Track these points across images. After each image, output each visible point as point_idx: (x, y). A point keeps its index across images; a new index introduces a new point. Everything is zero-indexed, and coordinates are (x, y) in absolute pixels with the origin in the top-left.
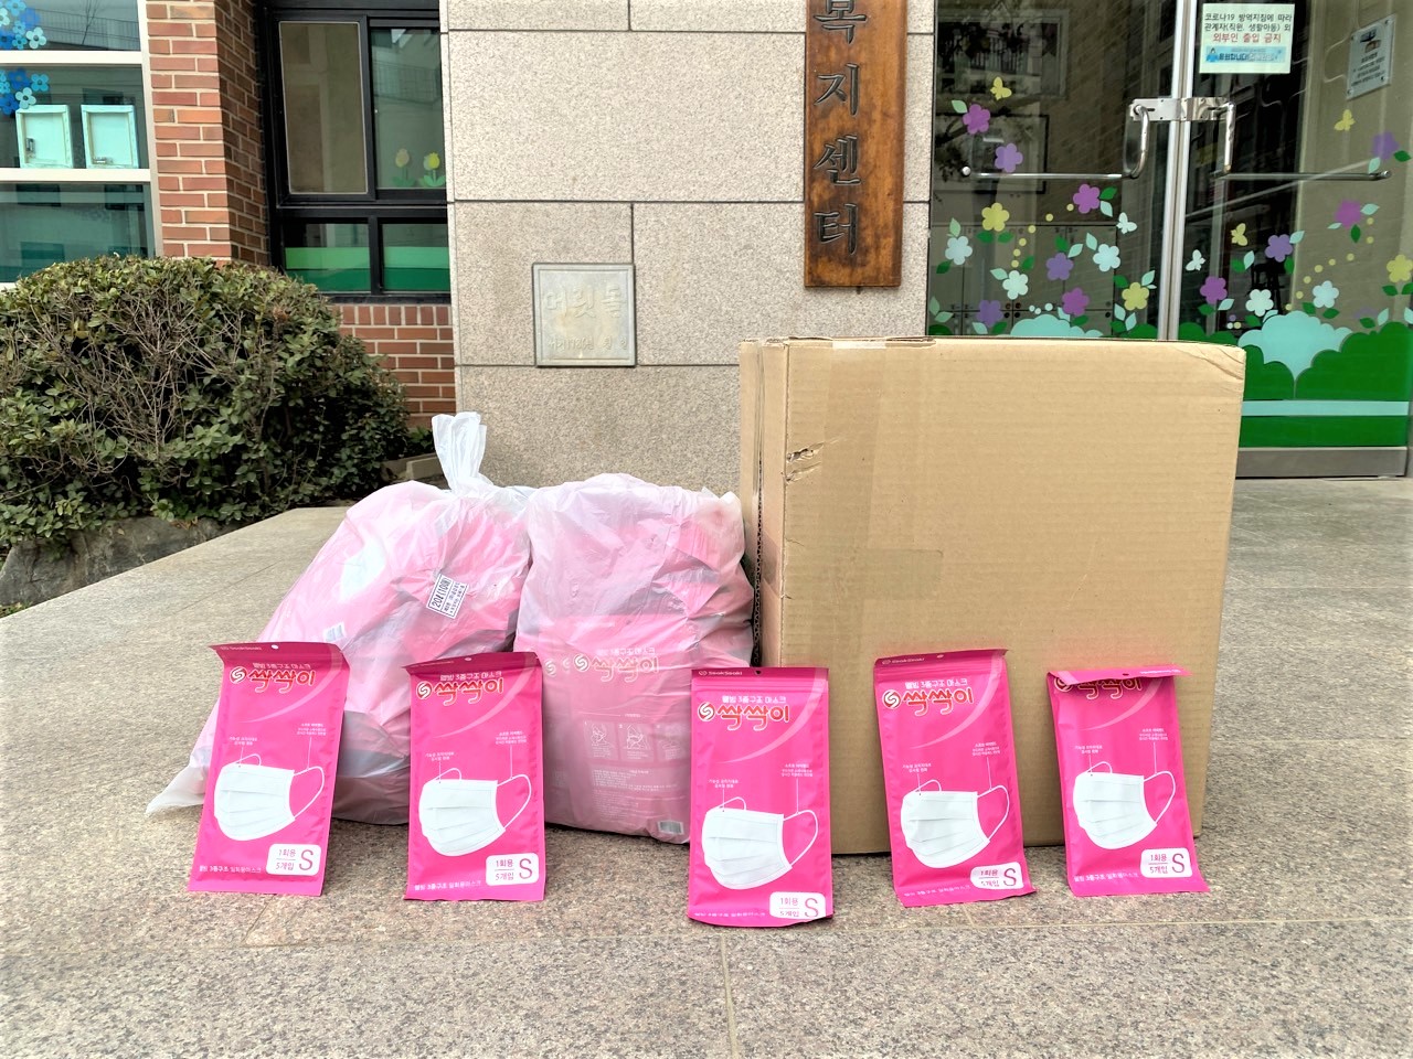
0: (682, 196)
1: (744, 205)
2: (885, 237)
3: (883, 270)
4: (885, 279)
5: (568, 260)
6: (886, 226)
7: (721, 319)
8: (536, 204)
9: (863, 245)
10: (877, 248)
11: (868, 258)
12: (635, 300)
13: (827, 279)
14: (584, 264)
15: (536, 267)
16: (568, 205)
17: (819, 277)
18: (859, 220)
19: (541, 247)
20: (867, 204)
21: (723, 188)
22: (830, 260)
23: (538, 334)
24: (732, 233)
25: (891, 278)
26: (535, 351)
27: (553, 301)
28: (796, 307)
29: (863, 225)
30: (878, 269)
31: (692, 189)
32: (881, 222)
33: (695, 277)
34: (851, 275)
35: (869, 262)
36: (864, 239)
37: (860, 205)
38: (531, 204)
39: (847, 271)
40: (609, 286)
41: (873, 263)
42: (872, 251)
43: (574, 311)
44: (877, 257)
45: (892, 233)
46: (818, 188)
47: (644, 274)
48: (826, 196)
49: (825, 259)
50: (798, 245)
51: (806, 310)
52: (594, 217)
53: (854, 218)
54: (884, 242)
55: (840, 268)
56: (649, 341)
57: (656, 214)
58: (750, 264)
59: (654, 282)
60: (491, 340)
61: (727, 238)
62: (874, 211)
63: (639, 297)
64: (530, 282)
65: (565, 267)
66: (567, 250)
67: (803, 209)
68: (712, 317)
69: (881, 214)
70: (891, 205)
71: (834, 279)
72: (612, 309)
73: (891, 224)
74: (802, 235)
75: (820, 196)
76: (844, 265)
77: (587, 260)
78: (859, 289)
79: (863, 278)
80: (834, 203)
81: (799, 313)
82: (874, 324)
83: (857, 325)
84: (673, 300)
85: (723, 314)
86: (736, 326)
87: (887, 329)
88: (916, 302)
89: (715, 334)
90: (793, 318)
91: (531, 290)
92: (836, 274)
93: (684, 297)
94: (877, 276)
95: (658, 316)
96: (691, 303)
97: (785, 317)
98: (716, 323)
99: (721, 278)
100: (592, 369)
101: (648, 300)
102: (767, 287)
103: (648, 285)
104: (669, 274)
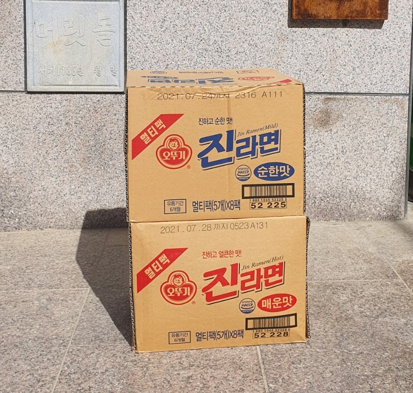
3: (370, 4)
4: (372, 13)
7: (210, 48)
12: (125, 30)
13: (315, 12)
17: (306, 10)
23: (28, 60)
25: (378, 12)
26: (26, 77)
27: (45, 30)
28: (283, 38)
30: (365, 4)
33: (185, 9)
39: (334, 5)
43: (65, 39)
51: (292, 41)
59: (144, 13)
63: (129, 26)
64: (22, 11)
68: (200, 46)
71: (320, 13)
72: (103, 38)
78: (345, 23)
79: (350, 12)
81: (286, 44)
82: (361, 55)
83: (343, 56)
84: (163, 30)
85: (211, 44)
86: (224, 55)
87: (373, 60)
88: (401, 35)
89: (203, 62)
90: (280, 48)
91: (22, 19)
92: (323, 7)
93: (174, 27)
94: (364, 10)
95: (148, 44)
96: (179, 33)
97: (273, 47)
98: (205, 52)
99: (210, 9)
100: (82, 95)
101: (138, 30)
102: (255, 18)
103: (139, 15)
104: (159, 6)
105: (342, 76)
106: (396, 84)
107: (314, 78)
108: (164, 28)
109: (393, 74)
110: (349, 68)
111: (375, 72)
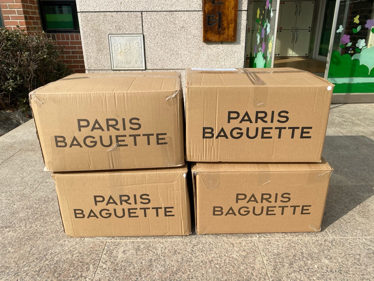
0: (159, 9)
1: (181, 12)
2: (231, 24)
3: (230, 36)
4: (231, 39)
5: (120, 33)
6: (231, 20)
7: (174, 53)
8: (108, 13)
9: (223, 27)
10: (228, 28)
11: (225, 32)
12: (144, 47)
13: (211, 39)
14: (126, 34)
15: (110, 36)
16: (119, 13)
17: (208, 38)
18: (222, 18)
19: (111, 28)
20: (225, 12)
21: (174, 6)
22: (211, 32)
23: (112, 59)
24: (177, 22)
25: (233, 38)
26: (111, 65)
27: (116, 48)
28: (200, 49)
29: (223, 19)
30: (228, 36)
31: (163, 6)
32: (230, 19)
33: (165, 38)
34: (219, 38)
35: (225, 33)
36: (223, 25)
37: (223, 12)
38: (106, 13)
39: (217, 36)
40: (135, 42)
41: (226, 33)
42: (226, 29)
43: (123, 51)
44: (228, 31)
45: (234, 22)
46: (207, 6)
47: (147, 37)
48: (210, 9)
49: (210, 32)
50: (201, 26)
51: (203, 50)
52: (129, 17)
53: (220, 17)
54: (230, 25)
55: (215, 35)
56: (150, 61)
57: (150, 16)
58: (184, 33)
59: (151, 40)
60: (96, 61)
61: (176, 24)
62: (227, 14)
63: (146, 46)
64: (108, 41)
65: (119, 35)
66: (120, 29)
67: (202, 13)
68: (171, 52)
69: (230, 16)
70: (233, 12)
71: (213, 39)
72: (137, 50)
73: (233, 19)
74: (202, 23)
75: (208, 9)
76: (216, 34)
77: (127, 33)
78: (222, 43)
79: (223, 39)
80: (213, 11)
81: (201, 51)
82: (227, 55)
83: (221, 55)
84: (157, 47)
85: (175, 51)
86: (180, 55)
87: (231, 56)
88: (241, 47)
89: (172, 58)
90: (199, 53)
91: (108, 44)
92: (214, 37)
93: (161, 45)
94: (228, 38)
95: (152, 52)
96: (164, 48)
97: (196, 52)
98: (173, 55)
99: (174, 38)
100: (131, 71)
101: (149, 47)
102: (190, 42)
103: (148, 41)
104: (156, 38)
105: (221, 62)
106: (239, 65)
107: (211, 64)
108: (158, 46)
109: (238, 61)
110: (223, 59)
111: (232, 60)
